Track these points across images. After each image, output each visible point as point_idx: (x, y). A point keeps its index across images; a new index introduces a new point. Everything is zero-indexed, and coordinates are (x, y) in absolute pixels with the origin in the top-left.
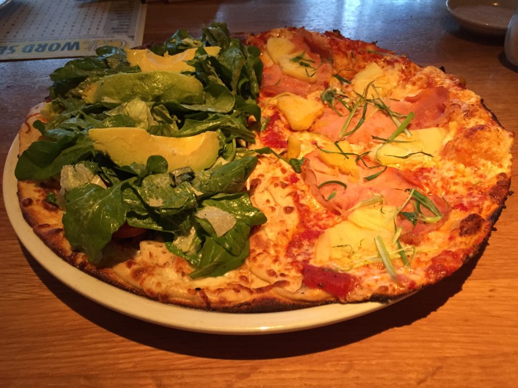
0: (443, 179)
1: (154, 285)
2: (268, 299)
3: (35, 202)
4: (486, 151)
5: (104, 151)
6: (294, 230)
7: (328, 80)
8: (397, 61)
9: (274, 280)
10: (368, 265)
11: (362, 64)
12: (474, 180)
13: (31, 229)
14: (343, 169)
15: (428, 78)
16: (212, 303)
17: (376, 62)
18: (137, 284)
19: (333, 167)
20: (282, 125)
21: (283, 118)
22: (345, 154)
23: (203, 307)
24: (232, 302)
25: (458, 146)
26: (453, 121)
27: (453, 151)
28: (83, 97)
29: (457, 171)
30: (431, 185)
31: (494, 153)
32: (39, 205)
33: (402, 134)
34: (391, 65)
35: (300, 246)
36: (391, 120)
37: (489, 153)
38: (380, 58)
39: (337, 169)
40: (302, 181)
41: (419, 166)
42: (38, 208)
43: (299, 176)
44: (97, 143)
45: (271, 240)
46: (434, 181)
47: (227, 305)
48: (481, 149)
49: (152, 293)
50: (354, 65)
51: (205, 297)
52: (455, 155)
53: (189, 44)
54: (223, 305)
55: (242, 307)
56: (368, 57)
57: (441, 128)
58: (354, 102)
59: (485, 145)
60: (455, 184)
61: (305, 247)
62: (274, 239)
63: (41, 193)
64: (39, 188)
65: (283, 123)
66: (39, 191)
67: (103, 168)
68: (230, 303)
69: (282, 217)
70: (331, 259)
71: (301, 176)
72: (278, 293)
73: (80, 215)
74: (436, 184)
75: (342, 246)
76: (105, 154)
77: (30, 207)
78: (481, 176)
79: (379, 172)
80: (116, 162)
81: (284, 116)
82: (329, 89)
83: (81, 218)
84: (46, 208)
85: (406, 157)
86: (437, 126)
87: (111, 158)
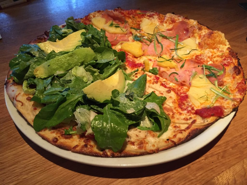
0: (209, 57)
1: (152, 147)
2: (194, 130)
3: (58, 138)
4: (219, 41)
5: (92, 98)
6: (176, 99)
7: (130, 31)
8: (154, 15)
9: (190, 122)
10: (217, 100)
11: (139, 20)
12: (220, 54)
13: (70, 152)
14: (171, 67)
15: (171, 18)
16: (176, 142)
17: (145, 17)
18: (143, 150)
19: (166, 67)
20: (131, 57)
21: (129, 54)
22: (168, 60)
23: (174, 146)
24: (183, 138)
25: (207, 43)
26: (195, 33)
27: (206, 45)
28: (36, 76)
29: (211, 52)
30: (205, 61)
31: (222, 41)
32: (61, 139)
33: (179, 45)
34: (152, 17)
35: (184, 104)
36: (169, 40)
37: (220, 41)
38: (146, 15)
39: (168, 67)
40: (161, 78)
41: (195, 55)
42: (62, 140)
43: (158, 76)
44: (88, 95)
45: (172, 107)
46: (206, 59)
47: (182, 140)
48: (217, 41)
49: (152, 151)
50: (136, 21)
51: (173, 142)
52: (207, 46)
53: (66, 32)
54: (180, 141)
55: (188, 138)
56: (140, 16)
57: (192, 38)
58: (149, 37)
59: (218, 39)
60: (215, 57)
61: (186, 104)
62: (173, 106)
63: (55, 133)
64: (52, 131)
65: (130, 56)
66: (54, 132)
67: (91, 106)
68: (183, 139)
69: (168, 95)
70: (201, 104)
71: (159, 75)
72: (196, 126)
73: (104, 131)
74: (207, 60)
75: (202, 97)
76: (93, 99)
77: (58, 142)
78: (221, 51)
79: (183, 63)
80: (98, 101)
81: (128, 52)
82: (134, 35)
83: (105, 133)
84: (66, 138)
85: (189, 54)
86: (189, 37)
87: (96, 99)
